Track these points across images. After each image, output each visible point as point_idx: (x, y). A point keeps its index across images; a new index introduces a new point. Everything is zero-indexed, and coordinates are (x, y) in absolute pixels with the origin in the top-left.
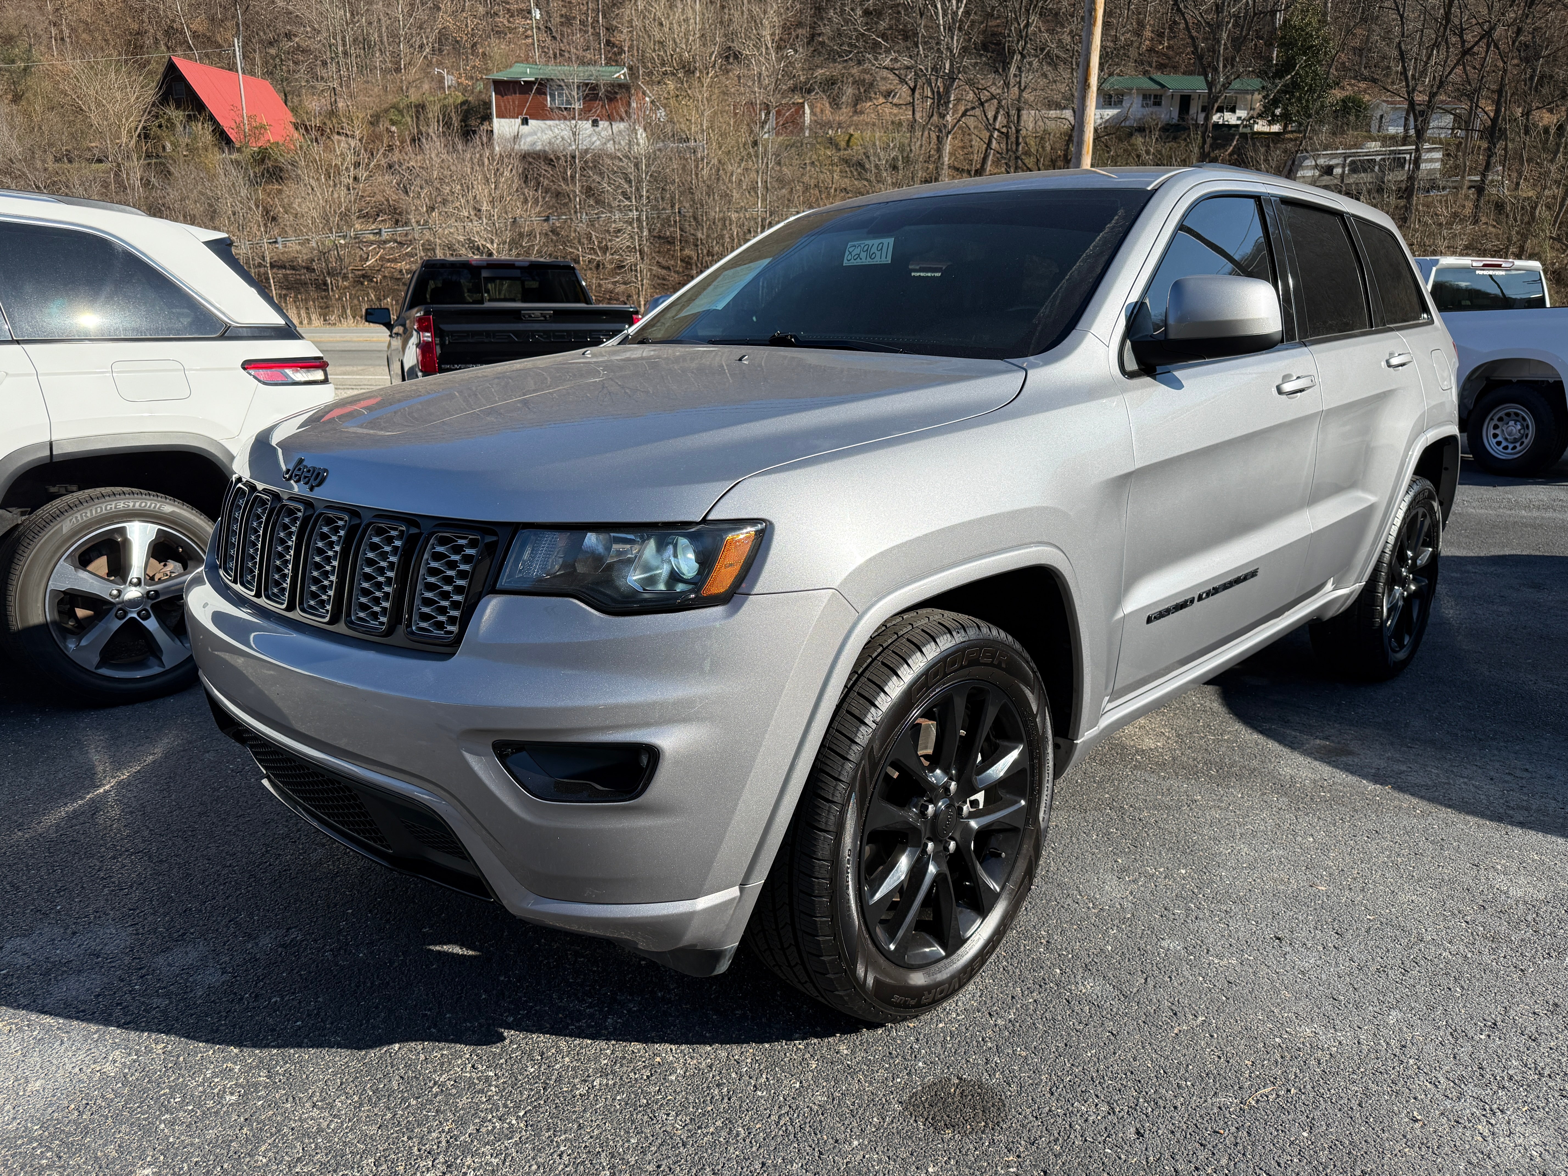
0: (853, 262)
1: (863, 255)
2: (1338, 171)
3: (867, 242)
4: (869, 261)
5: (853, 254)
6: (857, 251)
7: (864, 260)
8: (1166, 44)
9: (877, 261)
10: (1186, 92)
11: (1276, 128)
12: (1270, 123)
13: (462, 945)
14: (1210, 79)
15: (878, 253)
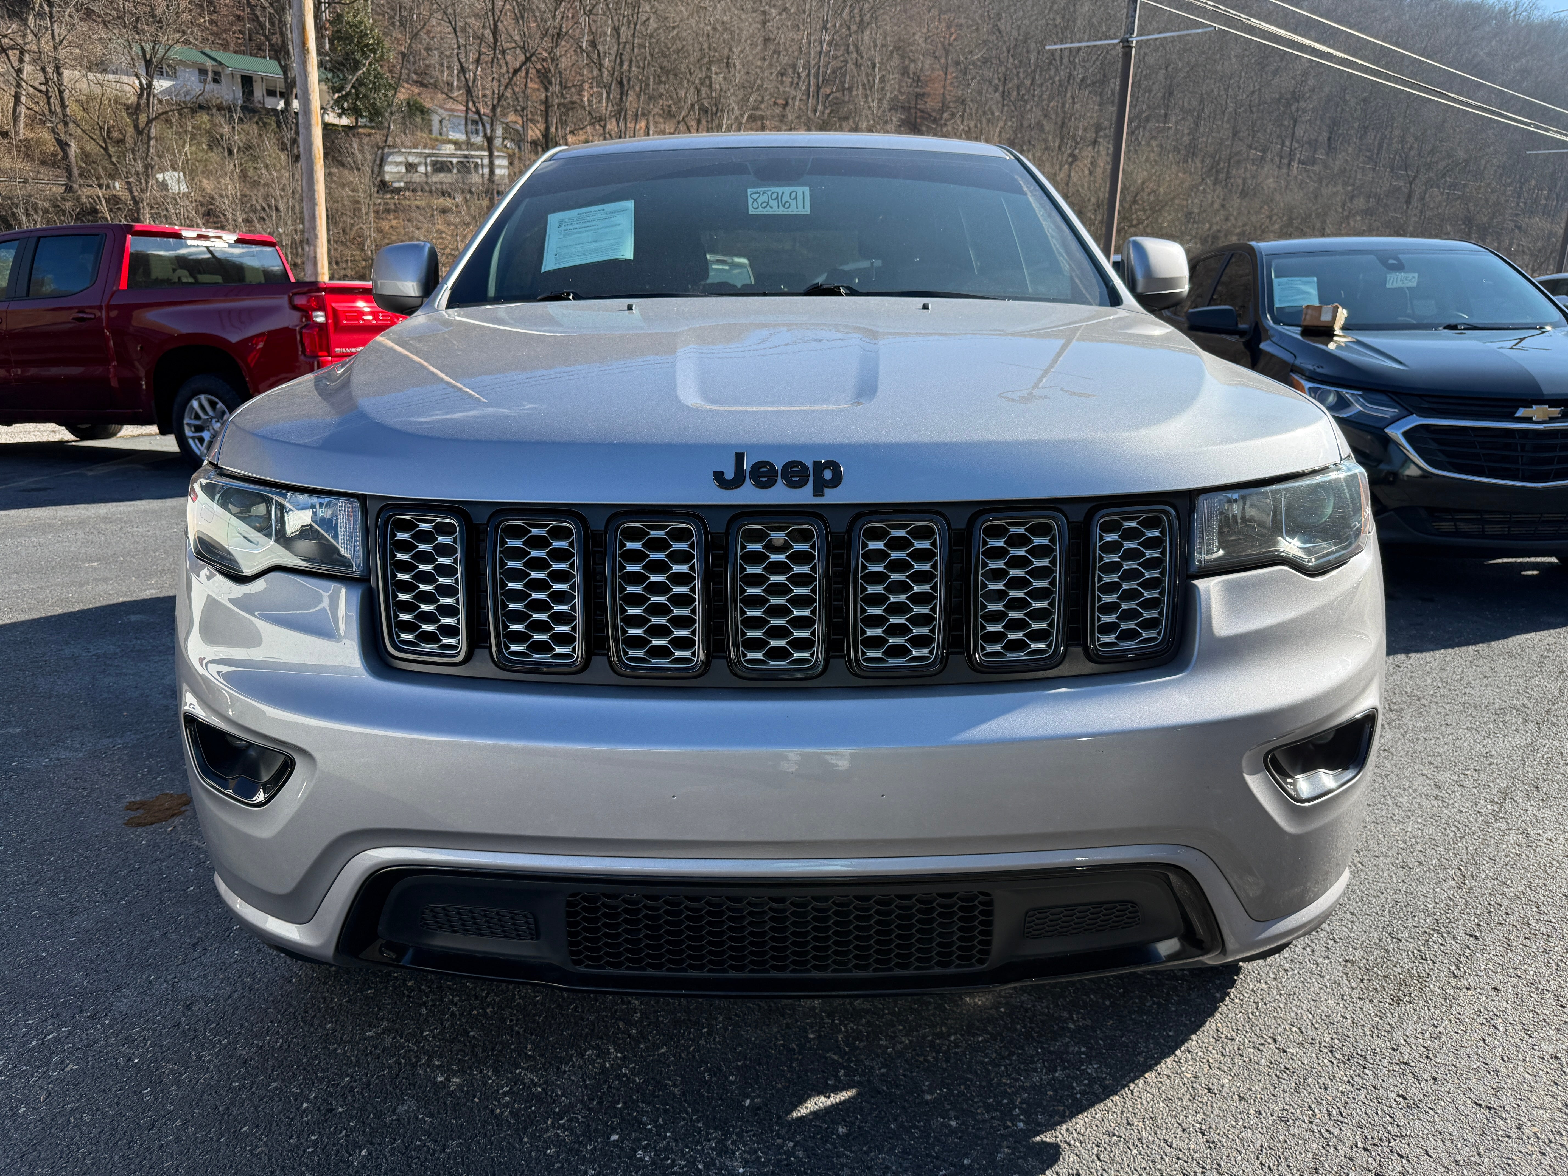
0: (761, 211)
1: (773, 203)
2: (422, 169)
3: (774, 189)
4: (782, 211)
5: (760, 201)
6: (764, 198)
7: (775, 208)
8: (207, 18)
9: (793, 210)
10: (247, 73)
11: (345, 121)
12: (340, 115)
13: (825, 1091)
14: (283, 64)
15: (793, 203)
